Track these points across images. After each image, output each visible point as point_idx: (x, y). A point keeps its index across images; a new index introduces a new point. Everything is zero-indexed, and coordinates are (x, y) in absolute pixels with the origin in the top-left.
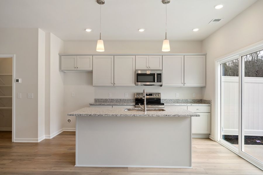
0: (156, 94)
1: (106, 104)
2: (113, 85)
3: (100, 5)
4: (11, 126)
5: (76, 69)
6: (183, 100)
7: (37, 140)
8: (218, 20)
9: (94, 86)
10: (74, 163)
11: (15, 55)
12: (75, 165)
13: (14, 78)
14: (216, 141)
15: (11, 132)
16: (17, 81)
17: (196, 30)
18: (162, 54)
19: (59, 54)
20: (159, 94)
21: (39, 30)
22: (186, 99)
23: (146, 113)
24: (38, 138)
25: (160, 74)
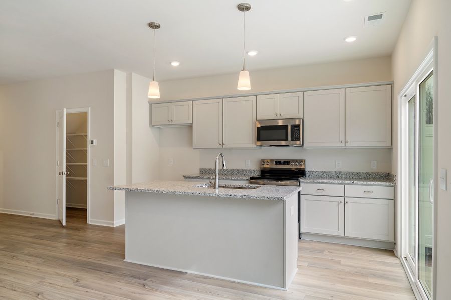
0: (296, 161)
1: (206, 177)
2: (221, 147)
3: (154, 30)
4: (86, 203)
5: (170, 123)
6: (349, 173)
7: (113, 224)
8: (380, 17)
9: (194, 149)
10: (123, 257)
11: (90, 108)
12: (125, 259)
13: (89, 139)
14: (399, 256)
15: (85, 210)
16: (92, 143)
17: (351, 40)
18: (303, 90)
19: (148, 102)
20: (301, 161)
21: (116, 71)
22: (357, 171)
23: (218, 191)
24: (113, 221)
25: (298, 126)
